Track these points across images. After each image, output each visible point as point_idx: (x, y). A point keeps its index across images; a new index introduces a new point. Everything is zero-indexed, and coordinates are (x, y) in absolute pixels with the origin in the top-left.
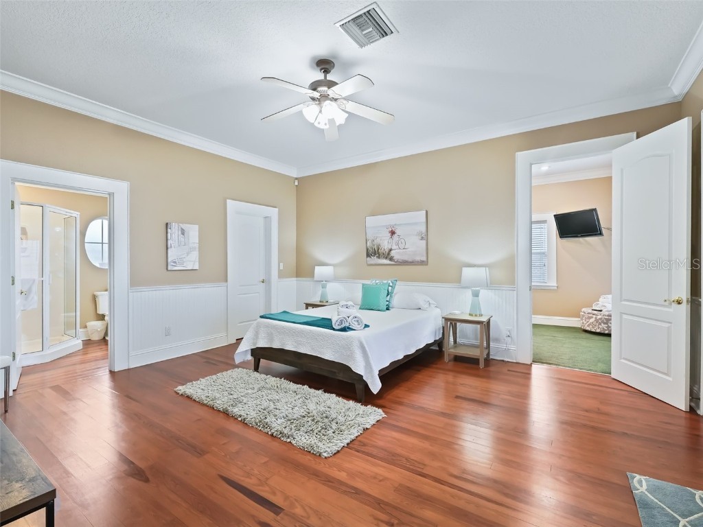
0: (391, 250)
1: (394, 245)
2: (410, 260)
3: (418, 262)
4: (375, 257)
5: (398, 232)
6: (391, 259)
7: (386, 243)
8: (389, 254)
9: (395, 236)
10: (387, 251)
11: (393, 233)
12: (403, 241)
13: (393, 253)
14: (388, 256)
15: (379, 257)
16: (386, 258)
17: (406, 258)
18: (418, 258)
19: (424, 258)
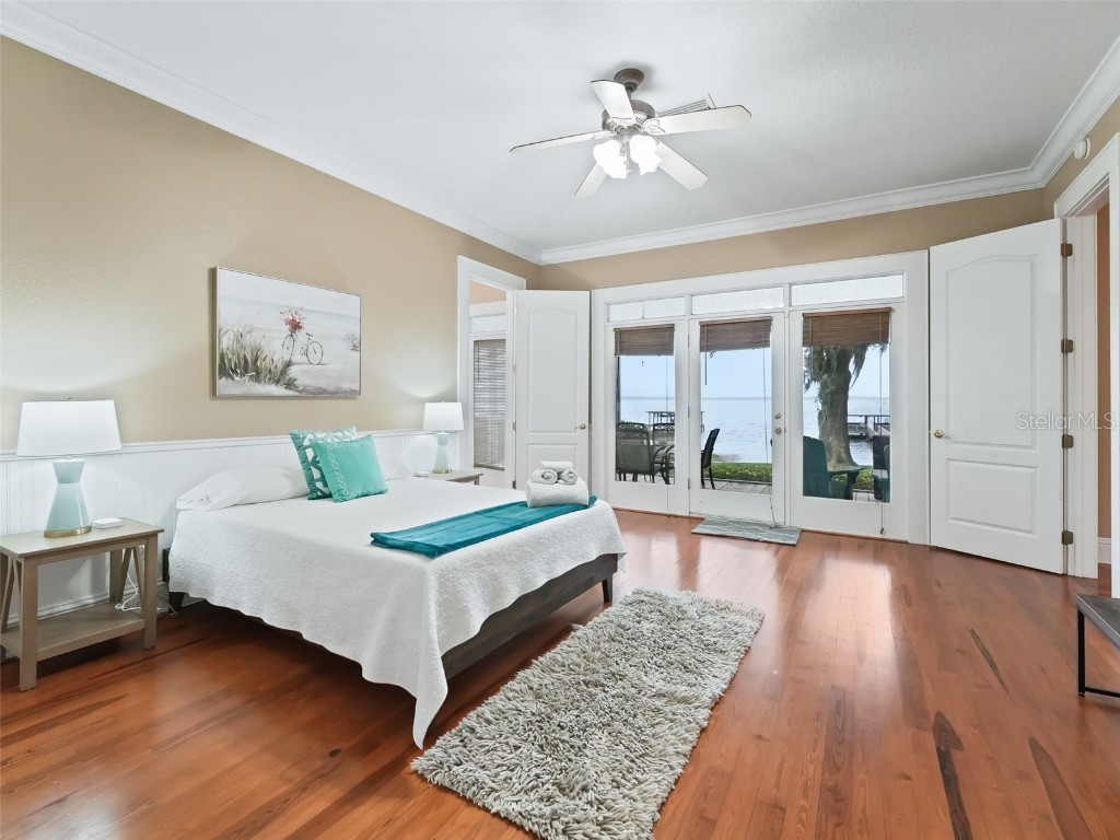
0: (289, 364)
1: (297, 351)
2: (331, 389)
3: (346, 392)
4: (246, 378)
5: (307, 325)
6: (290, 385)
7: (277, 345)
8: (284, 372)
9: (300, 334)
10: (280, 366)
11: (295, 326)
12: (316, 346)
13: (293, 372)
14: (281, 376)
15: (257, 378)
16: (277, 382)
17: (322, 383)
18: (346, 386)
19: (355, 387)
